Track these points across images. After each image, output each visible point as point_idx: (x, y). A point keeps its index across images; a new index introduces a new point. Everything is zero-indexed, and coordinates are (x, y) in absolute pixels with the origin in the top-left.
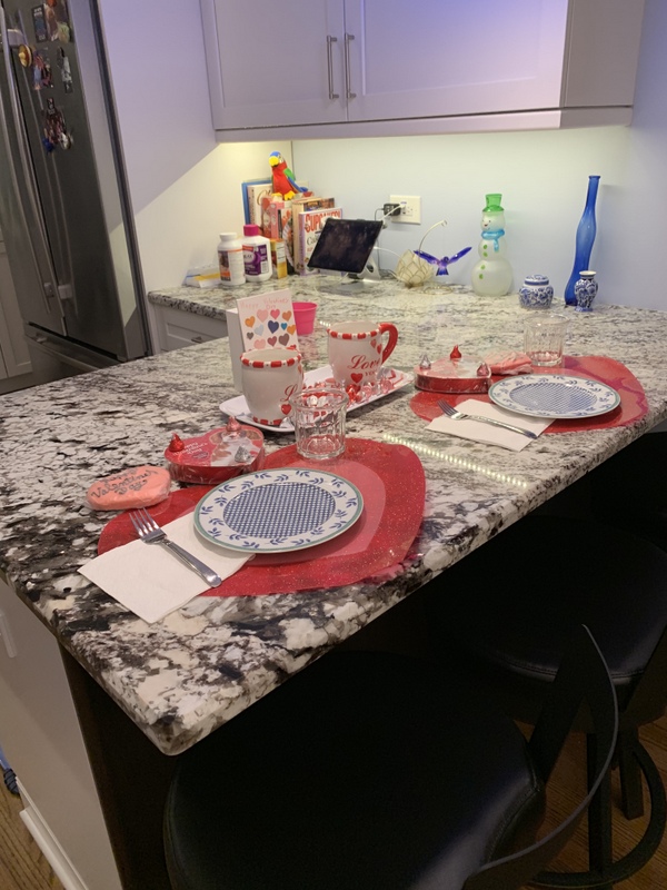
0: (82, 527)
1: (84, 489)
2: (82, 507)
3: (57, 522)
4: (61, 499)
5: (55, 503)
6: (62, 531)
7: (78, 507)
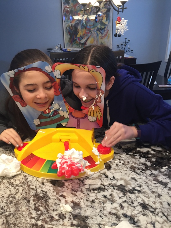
0: (151, 165)
1: (148, 187)
2: (150, 175)
3: (160, 172)
4: (159, 185)
5: (161, 183)
6: (158, 166)
7: (152, 176)
